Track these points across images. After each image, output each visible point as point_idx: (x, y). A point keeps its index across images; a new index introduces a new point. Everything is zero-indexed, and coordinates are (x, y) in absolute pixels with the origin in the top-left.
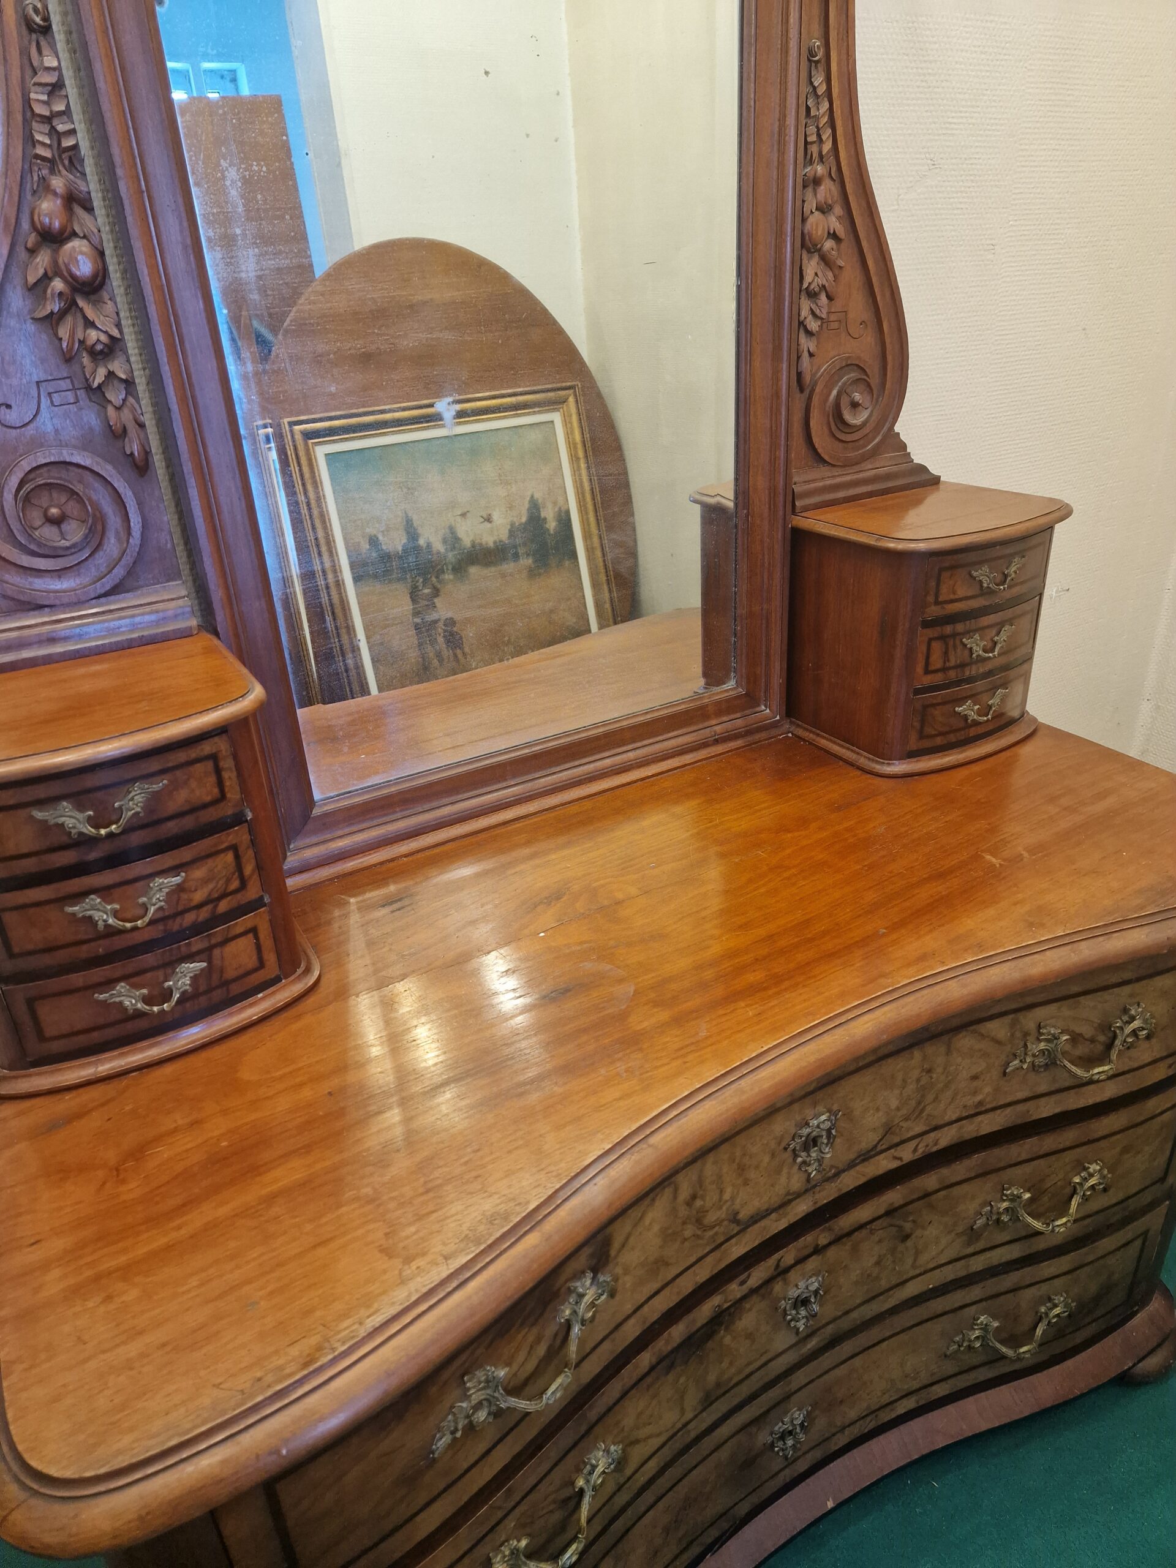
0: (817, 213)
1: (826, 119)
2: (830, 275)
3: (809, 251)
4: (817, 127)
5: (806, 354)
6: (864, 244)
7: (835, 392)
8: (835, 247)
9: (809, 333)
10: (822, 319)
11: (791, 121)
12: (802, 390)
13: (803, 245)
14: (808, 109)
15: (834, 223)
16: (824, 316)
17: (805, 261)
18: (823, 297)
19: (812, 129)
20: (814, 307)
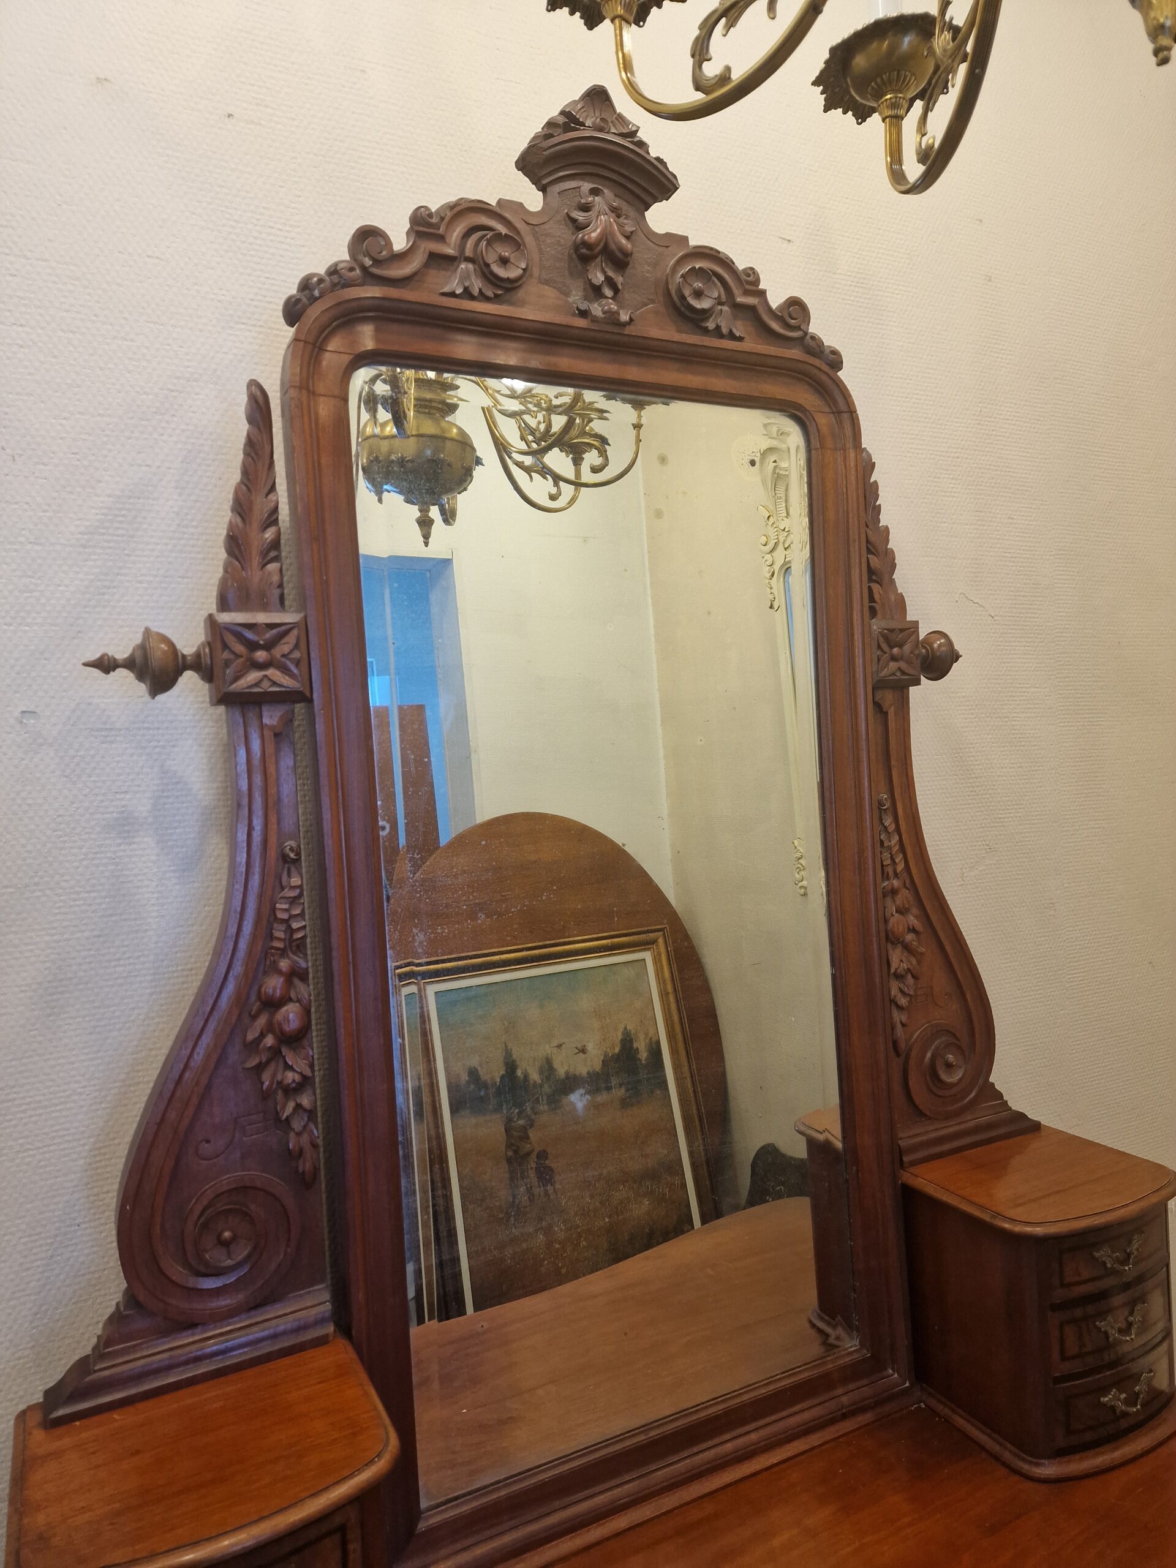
0: (897, 915)
1: (897, 847)
2: (914, 961)
3: (892, 943)
4: (891, 854)
5: (899, 1026)
6: (941, 935)
7: (929, 1055)
8: (915, 939)
9: (900, 1008)
10: (909, 995)
11: (869, 853)
12: (898, 1055)
13: (887, 939)
14: (882, 842)
15: (912, 920)
16: (912, 993)
17: (891, 952)
18: (909, 977)
19: (886, 855)
20: (902, 986)
